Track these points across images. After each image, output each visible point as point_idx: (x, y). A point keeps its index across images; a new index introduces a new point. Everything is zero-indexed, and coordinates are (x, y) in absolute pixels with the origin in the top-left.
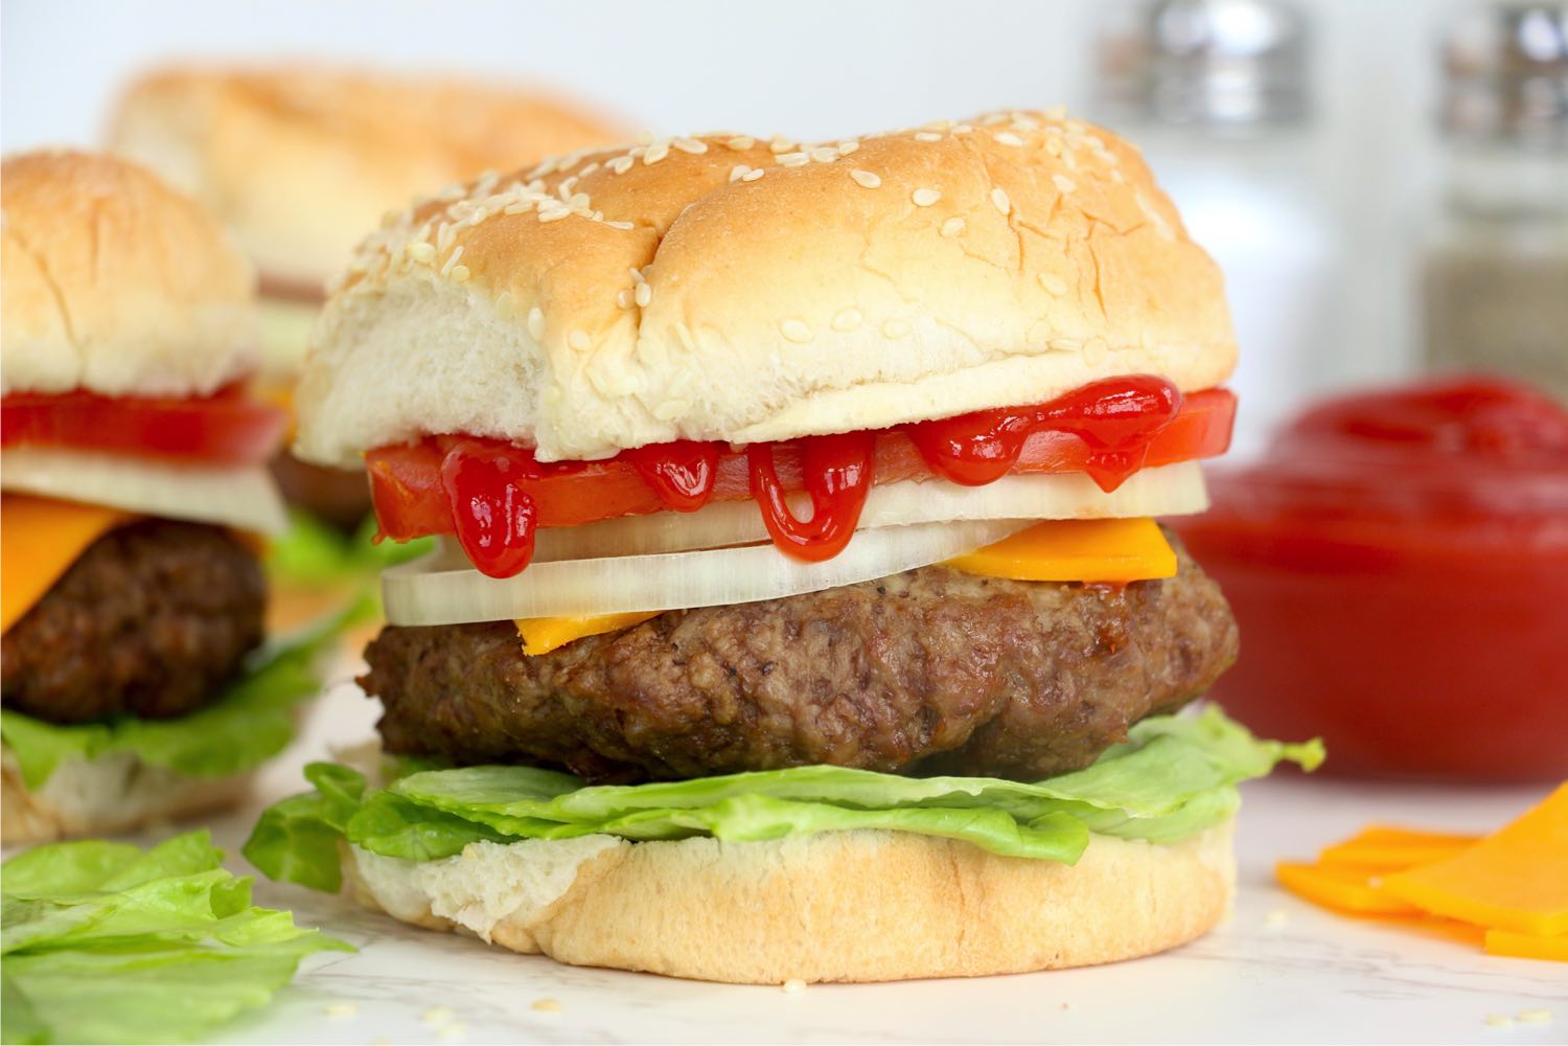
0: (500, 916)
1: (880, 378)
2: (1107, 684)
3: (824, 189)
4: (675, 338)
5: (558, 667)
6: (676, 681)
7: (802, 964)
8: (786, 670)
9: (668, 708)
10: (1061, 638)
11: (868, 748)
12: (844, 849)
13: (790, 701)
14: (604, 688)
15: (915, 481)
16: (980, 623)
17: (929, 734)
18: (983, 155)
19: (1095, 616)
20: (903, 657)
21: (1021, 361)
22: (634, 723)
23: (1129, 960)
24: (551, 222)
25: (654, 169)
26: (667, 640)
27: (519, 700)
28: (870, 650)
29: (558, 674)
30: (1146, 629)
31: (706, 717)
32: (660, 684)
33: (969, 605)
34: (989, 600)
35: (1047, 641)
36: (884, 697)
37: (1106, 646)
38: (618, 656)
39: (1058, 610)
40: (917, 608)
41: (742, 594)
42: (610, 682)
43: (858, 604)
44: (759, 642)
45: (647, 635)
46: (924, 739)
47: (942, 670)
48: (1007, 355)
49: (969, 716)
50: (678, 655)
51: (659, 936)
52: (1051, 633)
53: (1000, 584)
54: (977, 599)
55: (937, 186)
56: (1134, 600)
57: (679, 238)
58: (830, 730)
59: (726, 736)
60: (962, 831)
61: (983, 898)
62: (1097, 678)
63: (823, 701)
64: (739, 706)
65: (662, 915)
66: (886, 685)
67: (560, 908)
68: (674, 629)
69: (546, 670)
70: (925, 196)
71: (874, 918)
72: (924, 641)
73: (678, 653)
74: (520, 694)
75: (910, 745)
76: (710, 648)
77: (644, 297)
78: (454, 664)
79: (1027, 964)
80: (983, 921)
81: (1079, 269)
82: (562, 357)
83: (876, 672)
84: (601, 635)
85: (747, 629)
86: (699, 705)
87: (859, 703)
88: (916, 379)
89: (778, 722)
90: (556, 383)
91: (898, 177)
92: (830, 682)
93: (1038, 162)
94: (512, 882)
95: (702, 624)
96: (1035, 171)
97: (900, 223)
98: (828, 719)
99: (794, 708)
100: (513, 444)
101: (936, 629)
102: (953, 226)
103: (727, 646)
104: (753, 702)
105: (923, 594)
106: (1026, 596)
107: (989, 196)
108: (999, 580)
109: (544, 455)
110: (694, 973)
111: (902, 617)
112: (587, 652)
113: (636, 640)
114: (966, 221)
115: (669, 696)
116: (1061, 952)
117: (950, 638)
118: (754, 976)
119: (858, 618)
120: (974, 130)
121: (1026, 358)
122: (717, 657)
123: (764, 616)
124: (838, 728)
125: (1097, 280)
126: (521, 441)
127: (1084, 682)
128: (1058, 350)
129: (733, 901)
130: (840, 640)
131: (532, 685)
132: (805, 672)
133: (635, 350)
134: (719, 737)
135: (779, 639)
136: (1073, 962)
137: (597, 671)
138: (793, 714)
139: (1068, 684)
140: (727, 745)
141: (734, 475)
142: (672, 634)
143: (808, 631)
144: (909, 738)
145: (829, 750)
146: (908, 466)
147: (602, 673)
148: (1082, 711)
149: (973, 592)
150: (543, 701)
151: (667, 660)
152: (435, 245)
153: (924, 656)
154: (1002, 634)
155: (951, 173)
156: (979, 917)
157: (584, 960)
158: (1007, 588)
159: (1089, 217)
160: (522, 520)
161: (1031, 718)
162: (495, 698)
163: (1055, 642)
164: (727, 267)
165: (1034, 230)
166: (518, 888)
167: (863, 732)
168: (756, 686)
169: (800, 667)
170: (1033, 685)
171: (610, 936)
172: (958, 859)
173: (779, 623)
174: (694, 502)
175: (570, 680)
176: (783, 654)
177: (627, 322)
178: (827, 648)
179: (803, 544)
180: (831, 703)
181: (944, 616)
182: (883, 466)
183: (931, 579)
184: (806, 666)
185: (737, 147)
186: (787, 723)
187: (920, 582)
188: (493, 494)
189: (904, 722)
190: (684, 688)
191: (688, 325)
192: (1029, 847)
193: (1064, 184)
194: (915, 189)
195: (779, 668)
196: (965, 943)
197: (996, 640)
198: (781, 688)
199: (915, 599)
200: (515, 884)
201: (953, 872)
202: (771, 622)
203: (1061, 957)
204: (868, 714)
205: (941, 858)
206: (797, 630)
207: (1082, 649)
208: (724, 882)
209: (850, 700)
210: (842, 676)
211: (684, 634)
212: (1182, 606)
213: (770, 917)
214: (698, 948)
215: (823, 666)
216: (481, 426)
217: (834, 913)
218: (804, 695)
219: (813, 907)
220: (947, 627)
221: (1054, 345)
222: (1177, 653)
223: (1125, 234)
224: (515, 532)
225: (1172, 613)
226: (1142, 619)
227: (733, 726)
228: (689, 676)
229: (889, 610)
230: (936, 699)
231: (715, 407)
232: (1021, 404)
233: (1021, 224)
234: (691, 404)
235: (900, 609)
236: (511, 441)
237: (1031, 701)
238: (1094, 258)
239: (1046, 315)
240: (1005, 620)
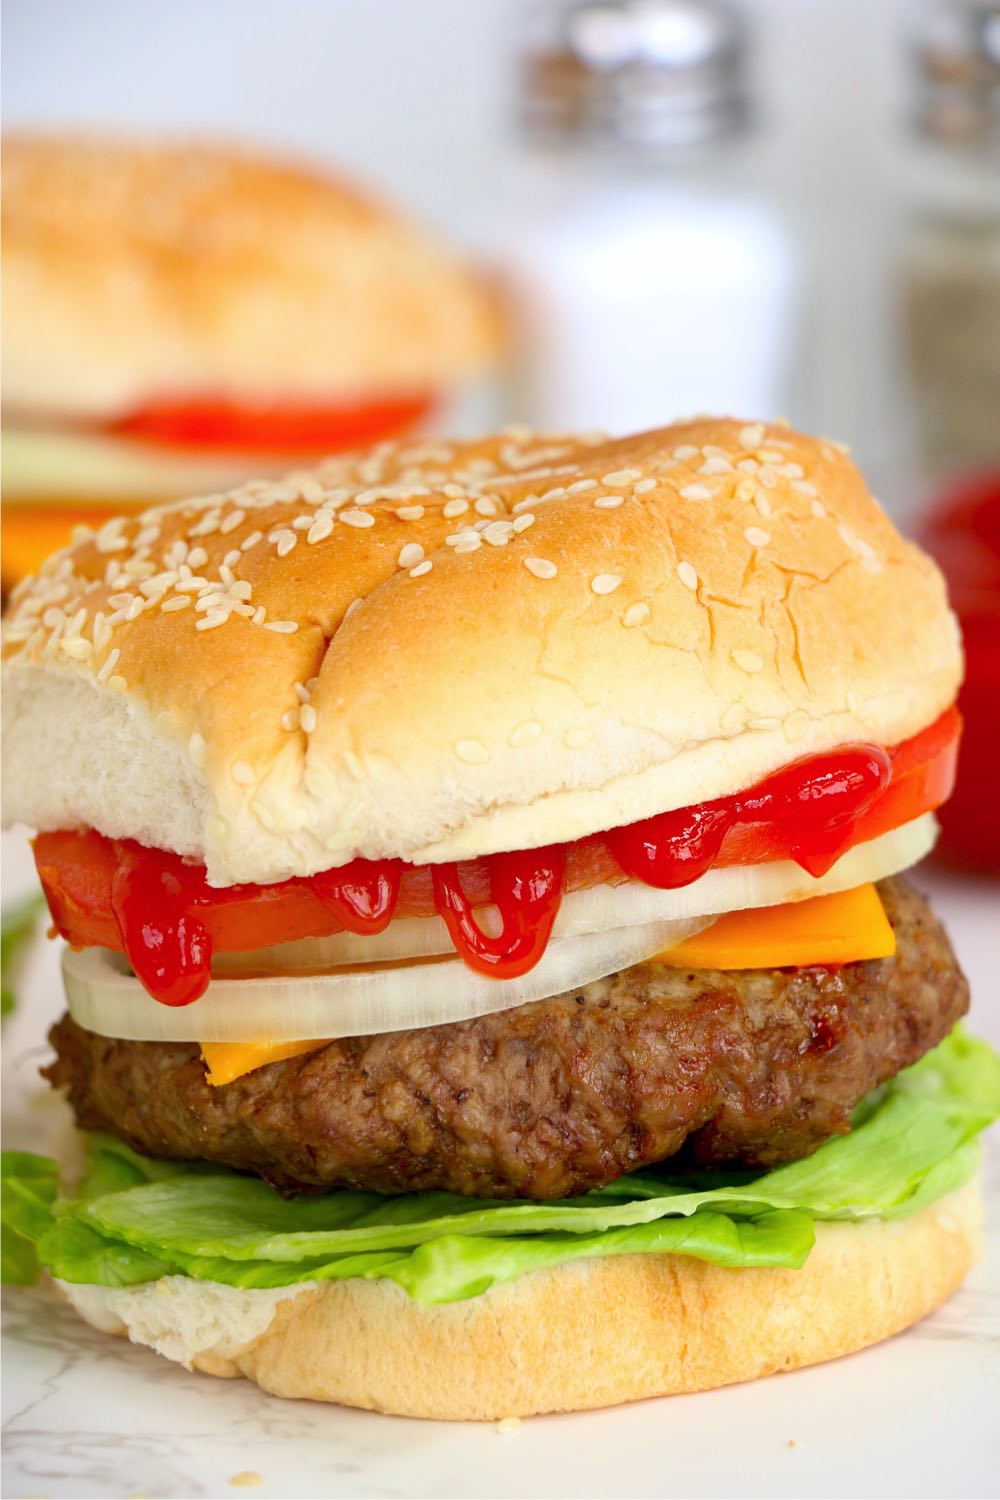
0: (200, 1349)
1: (564, 789)
2: (825, 1080)
3: (495, 587)
4: (343, 767)
5: (245, 1095)
6: (367, 1115)
7: (516, 1401)
8: (482, 1095)
9: (360, 1144)
10: (773, 1039)
11: (574, 1169)
12: (553, 1280)
13: (488, 1130)
14: (293, 1123)
15: (611, 885)
16: (687, 1030)
17: (638, 1149)
18: (668, 521)
19: (809, 1005)
20: (606, 1074)
21: (718, 746)
22: (325, 1160)
23: (866, 1349)
24: (208, 630)
25: (319, 551)
26: (357, 1065)
27: (205, 1129)
28: (570, 1070)
29: (244, 1103)
30: (866, 1010)
31: (400, 1150)
32: (350, 1119)
33: (674, 1010)
34: (696, 1000)
35: (758, 1043)
36: (587, 1117)
37: (824, 1039)
38: (305, 1089)
39: (770, 1001)
40: (618, 1020)
41: (432, 1016)
42: (298, 1117)
43: (555, 1021)
44: (453, 1068)
45: (335, 1061)
46: (632, 1155)
47: (647, 1087)
48: (701, 743)
49: (679, 1129)
50: (368, 1084)
51: (364, 1375)
52: (762, 1031)
53: (708, 976)
54: (683, 1001)
55: (618, 568)
56: (852, 979)
57: (343, 653)
58: (532, 1158)
59: (423, 1164)
60: (678, 1248)
61: (705, 1306)
62: (814, 1075)
63: (524, 1126)
64: (435, 1135)
65: (367, 1354)
66: (589, 1106)
67: (262, 1341)
68: (365, 1051)
69: (232, 1098)
70: (605, 583)
71: (588, 1349)
72: (627, 1055)
73: (369, 1080)
74: (206, 1123)
75: (619, 1163)
76: (403, 1076)
77: (310, 722)
78: (138, 1075)
79: (757, 1372)
80: (707, 1332)
81: (776, 637)
82: (226, 791)
83: (577, 1092)
84: (288, 1061)
85: (439, 1052)
86: (392, 1138)
87: (563, 1125)
88: (603, 785)
89: (477, 1151)
90: (220, 818)
91: (575, 562)
92: (530, 1105)
93: (728, 517)
94: (209, 1318)
95: (392, 1047)
96: (726, 529)
97: (579, 618)
98: (529, 1147)
99: (493, 1137)
100: (184, 861)
101: (639, 1042)
102: (636, 613)
103: (420, 1072)
104: (449, 1131)
105: (625, 1004)
106: (735, 990)
107: (675, 570)
108: (706, 972)
109: (215, 880)
110: (402, 1411)
111: (602, 1030)
112: (273, 1077)
113: (324, 1068)
114: (650, 605)
115: (360, 1131)
116: (791, 1356)
117: (654, 1051)
118: (467, 1413)
119: (556, 1036)
120: (659, 485)
121: (722, 741)
122: (410, 1085)
123: (457, 1036)
124: (540, 1155)
125: (796, 644)
126: (191, 858)
127: (800, 1080)
128: (756, 730)
129: (440, 1340)
130: (538, 1060)
131: (218, 1113)
132: (502, 1097)
133: (302, 780)
134: (417, 1165)
135: (473, 1062)
136: (804, 1363)
137: (284, 1104)
138: (492, 1142)
139: (783, 1085)
140: (425, 1171)
141: (417, 891)
142: (361, 1058)
143: (503, 1052)
144: (616, 1156)
145: (532, 1178)
146: (602, 869)
147: (290, 1106)
148: (801, 1106)
149: (679, 990)
150: (230, 1129)
151: (357, 1092)
152: (91, 641)
153: (628, 1071)
154: (711, 1039)
155: (633, 548)
156: (702, 1328)
157: (288, 1394)
158: (715, 981)
159: (785, 571)
160: (196, 949)
161: (745, 1123)
162: (181, 1119)
163: (767, 1044)
164: (395, 687)
165: (725, 602)
166: (216, 1324)
167: (567, 1156)
168: (451, 1115)
169: (496, 1091)
170: (746, 1090)
171: (314, 1374)
172: (678, 1267)
173: (474, 1043)
174: (376, 925)
175: (257, 1111)
176: (478, 1078)
177: (292, 748)
178: (525, 1069)
179: (495, 962)
180: (531, 1128)
181: (647, 1028)
182: (575, 870)
183: (632, 981)
184: (503, 1090)
185: (407, 518)
186: (486, 1152)
187: (621, 987)
188: (164, 922)
189: (610, 1140)
190: (378, 1124)
191: (356, 750)
192: (751, 1256)
193: (757, 537)
194: (594, 576)
195: (475, 1095)
196: (688, 1359)
197: (703, 1048)
198: (478, 1116)
199: (616, 1009)
200: (213, 1321)
201: (672, 1282)
202: (465, 1041)
203: (791, 1361)
204: (572, 1137)
205: (659, 1268)
206: (492, 1049)
207: (796, 1045)
208: (429, 1321)
209: (550, 1123)
210: (542, 1098)
211: (373, 1060)
212: (905, 975)
213: (479, 1355)
214: (406, 1387)
215: (521, 1088)
216: (149, 838)
217: (545, 1348)
218: (503, 1122)
219: (523, 1344)
220: (650, 1038)
221: (752, 725)
222: (902, 1025)
223: (826, 581)
224: (190, 958)
225: (894, 984)
226: (861, 999)
227: (432, 1154)
228: (381, 1108)
229: (589, 1023)
230: (642, 1116)
231: (390, 835)
232: (718, 797)
233: (710, 598)
234: (365, 833)
235: (601, 1022)
236: (182, 856)
237: (745, 1107)
238: (792, 620)
239: (741, 697)
240: (713, 1024)
